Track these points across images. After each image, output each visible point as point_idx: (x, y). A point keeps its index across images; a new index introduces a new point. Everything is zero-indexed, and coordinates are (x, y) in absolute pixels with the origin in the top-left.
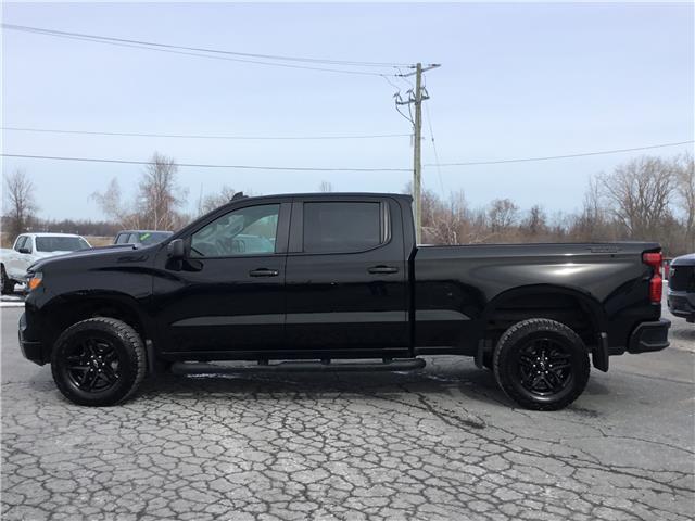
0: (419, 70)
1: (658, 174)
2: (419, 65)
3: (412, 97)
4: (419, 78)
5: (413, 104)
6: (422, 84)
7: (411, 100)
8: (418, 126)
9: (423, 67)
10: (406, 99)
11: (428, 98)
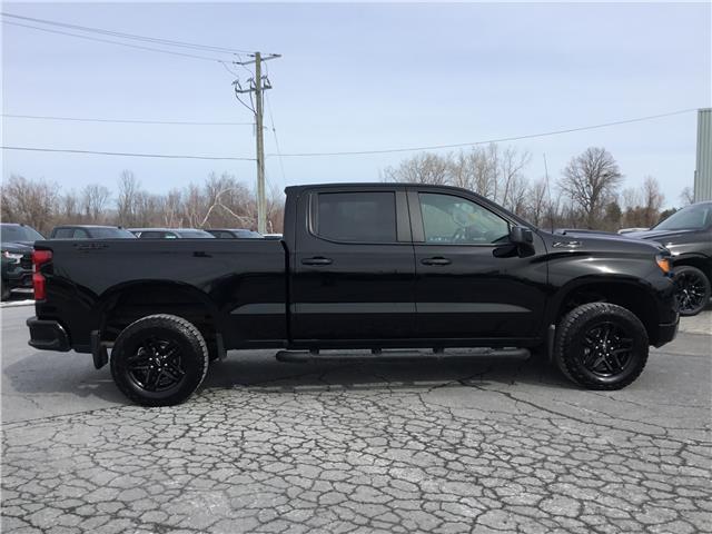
0: (258, 58)
1: (435, 168)
2: (258, 55)
3: (253, 86)
4: (258, 67)
5: (253, 93)
6: (263, 73)
7: (252, 89)
8: (259, 116)
9: (262, 57)
10: (246, 86)
11: (270, 87)
